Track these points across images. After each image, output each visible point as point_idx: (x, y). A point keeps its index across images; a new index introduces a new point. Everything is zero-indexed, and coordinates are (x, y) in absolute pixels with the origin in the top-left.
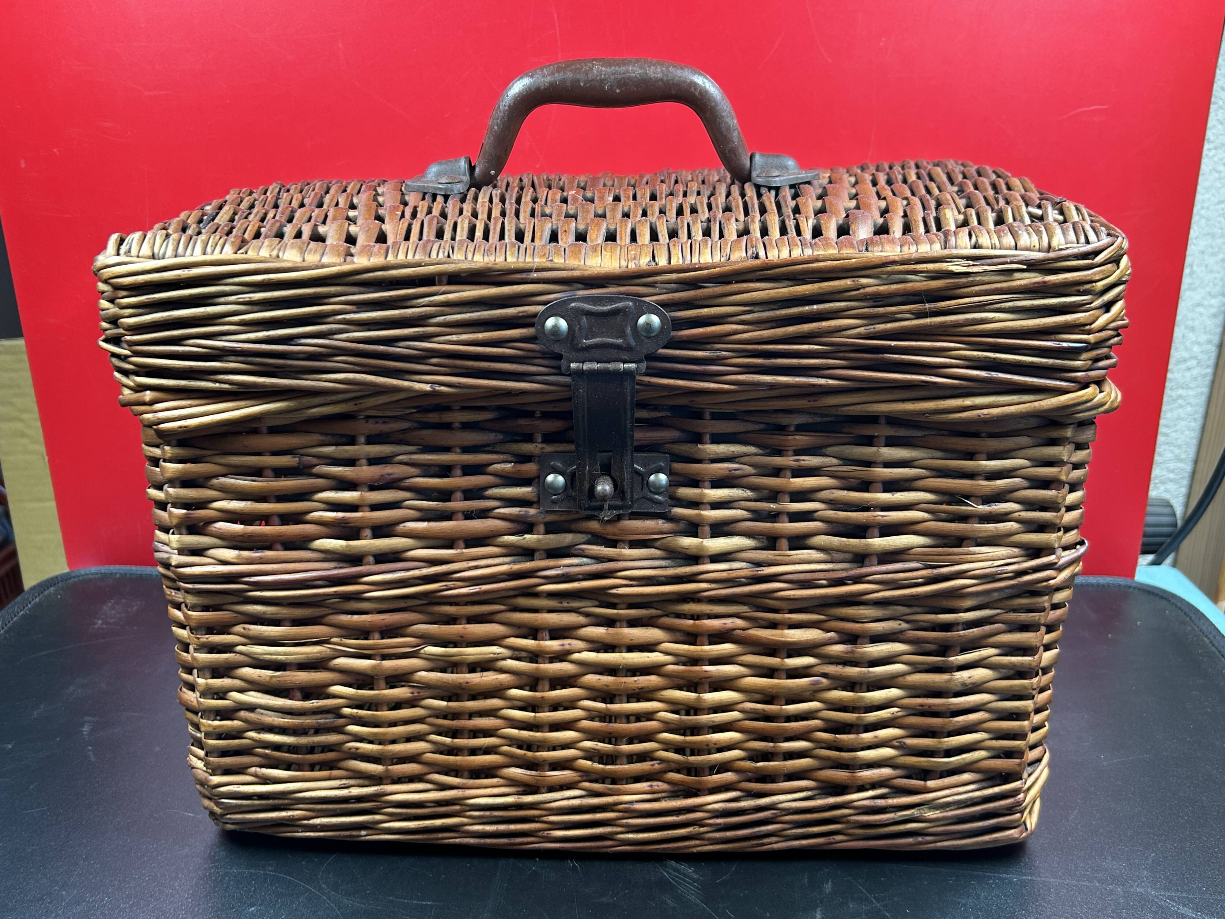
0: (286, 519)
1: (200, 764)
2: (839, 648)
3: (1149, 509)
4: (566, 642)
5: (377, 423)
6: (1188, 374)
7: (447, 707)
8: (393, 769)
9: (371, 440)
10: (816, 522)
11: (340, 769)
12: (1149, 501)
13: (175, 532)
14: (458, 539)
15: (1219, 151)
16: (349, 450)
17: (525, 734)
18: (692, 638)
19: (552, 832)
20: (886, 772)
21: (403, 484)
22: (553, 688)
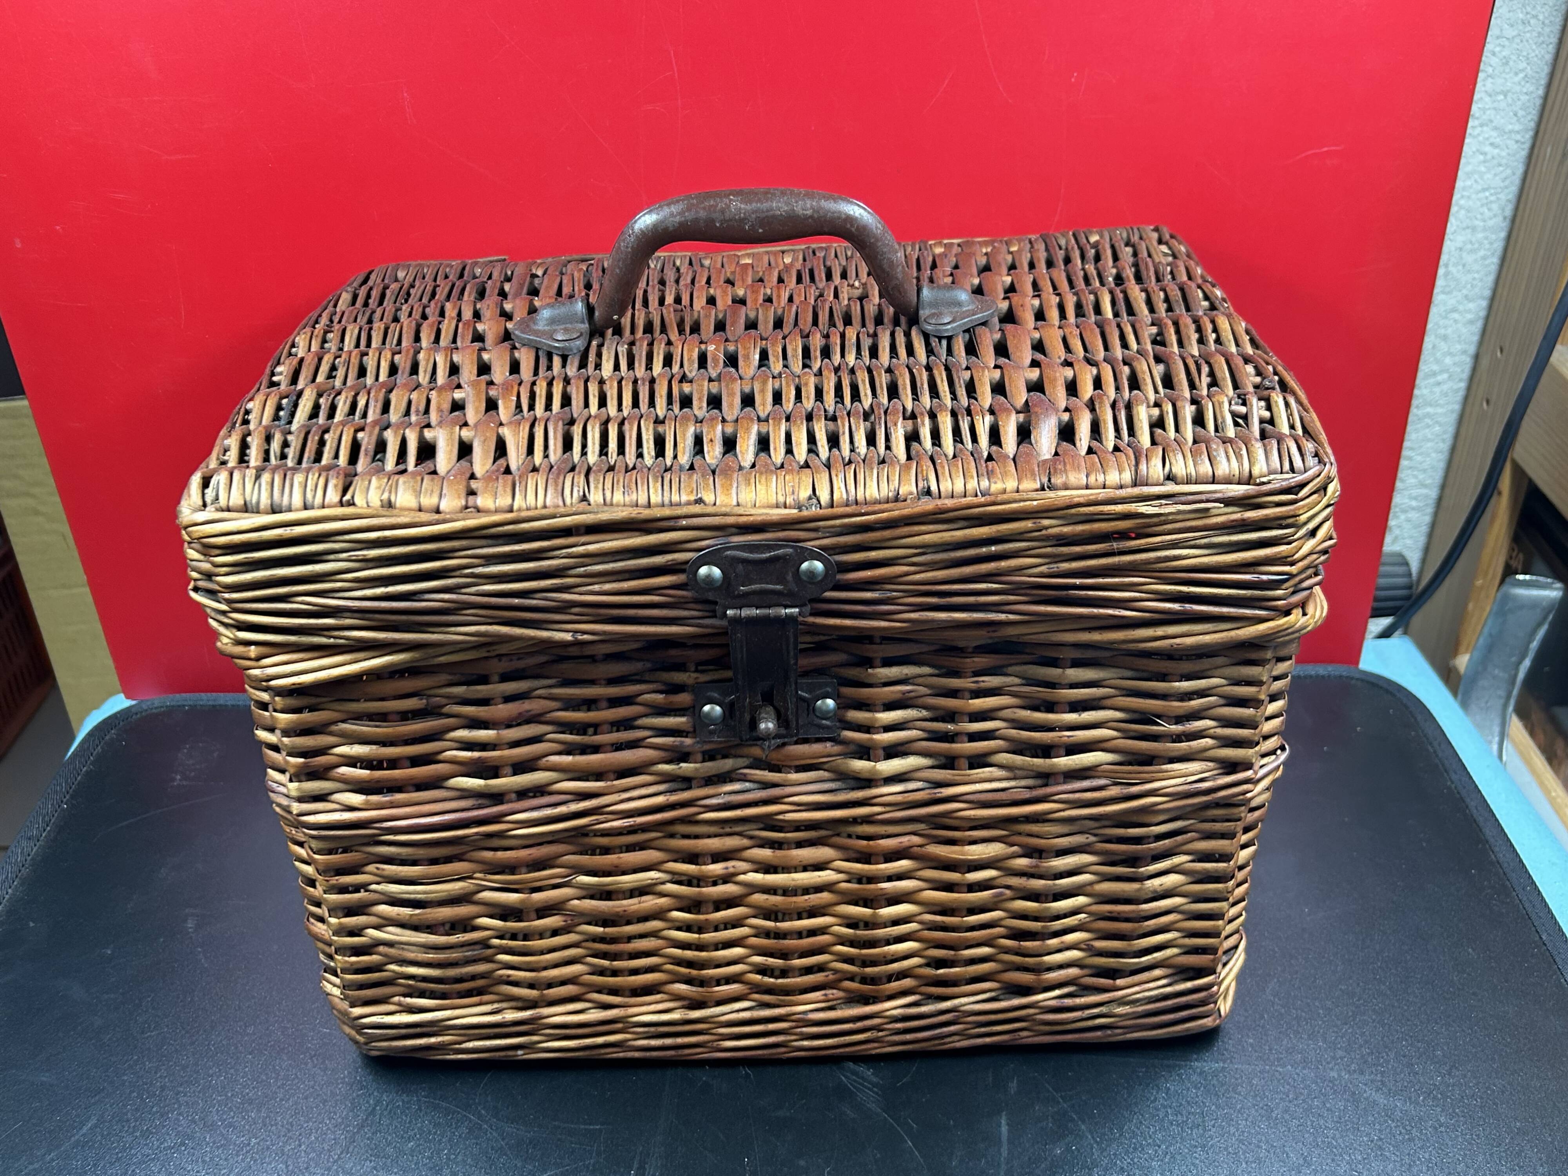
0: (416, 761)
1: (336, 992)
2: (1023, 862)
3: (1382, 569)
4: (730, 864)
5: (511, 660)
6: (1437, 390)
7: (604, 933)
8: (548, 994)
9: (505, 678)
10: (997, 741)
11: (491, 993)
12: (1384, 559)
13: (294, 779)
14: (607, 772)
15: (1485, 128)
16: (482, 690)
17: (689, 954)
18: (866, 858)
19: (721, 1043)
20: (1073, 971)
21: (543, 719)
22: (717, 910)
